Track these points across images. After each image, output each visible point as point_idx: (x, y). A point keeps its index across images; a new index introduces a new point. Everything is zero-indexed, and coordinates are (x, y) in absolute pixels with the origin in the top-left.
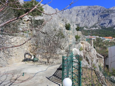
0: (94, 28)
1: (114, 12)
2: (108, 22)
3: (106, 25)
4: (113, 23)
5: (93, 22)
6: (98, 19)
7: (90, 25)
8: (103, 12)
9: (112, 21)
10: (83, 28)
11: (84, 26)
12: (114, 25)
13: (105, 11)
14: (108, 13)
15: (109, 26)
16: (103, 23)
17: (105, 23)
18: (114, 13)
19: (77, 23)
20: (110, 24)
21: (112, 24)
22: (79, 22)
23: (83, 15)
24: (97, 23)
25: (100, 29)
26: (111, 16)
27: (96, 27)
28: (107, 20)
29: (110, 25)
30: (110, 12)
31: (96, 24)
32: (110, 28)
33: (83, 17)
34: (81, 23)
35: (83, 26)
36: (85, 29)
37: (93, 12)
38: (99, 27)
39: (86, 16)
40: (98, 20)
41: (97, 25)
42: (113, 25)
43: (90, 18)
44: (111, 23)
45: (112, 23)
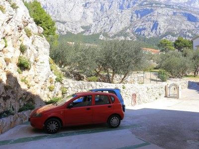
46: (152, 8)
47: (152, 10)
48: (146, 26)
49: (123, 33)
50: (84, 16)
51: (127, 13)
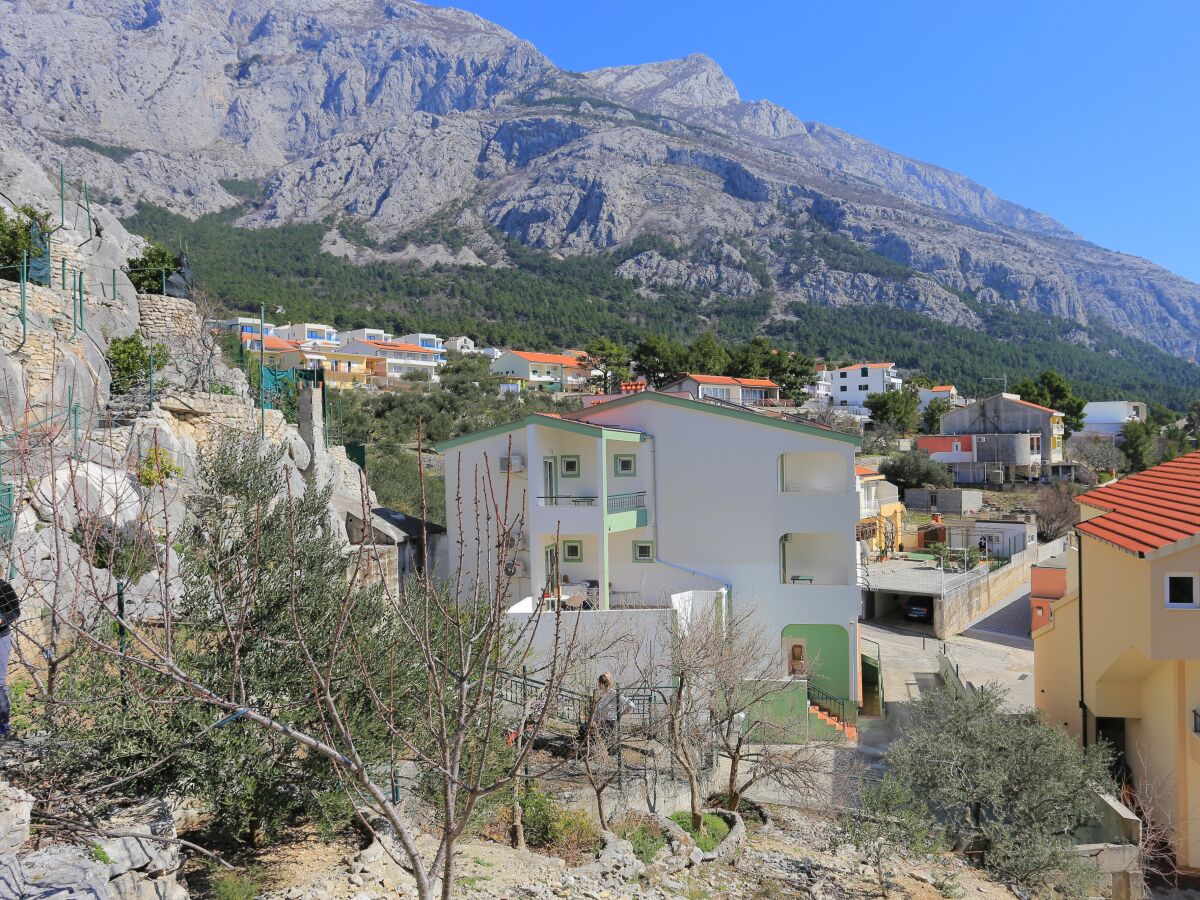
0: (438, 254)
1: (620, 115)
2: (574, 208)
3: (551, 236)
4: (611, 218)
5: (423, 182)
6: (483, 157)
7: (396, 215)
8: (526, 99)
9: (601, 197)
10: (315, 232)
11: (330, 219)
12: (618, 235)
13: (546, 94)
14: (576, 113)
15: (580, 243)
16: (528, 206)
17: (543, 216)
18: (619, 123)
19: (235, 169)
20: (585, 229)
21: (603, 226)
22: (267, 154)
23: (320, 80)
24: (469, 204)
25: (500, 265)
26: (594, 152)
27: (454, 241)
28: (566, 188)
29: (586, 236)
30: (585, 107)
31: (456, 208)
32: (583, 262)
33: (314, 109)
34: (292, 174)
35: (315, 212)
36: (336, 246)
37: (431, 80)
38: (487, 241)
39: (347, 104)
40: (480, 173)
41: (467, 217)
42: (611, 241)
43: (398, 140)
44: (595, 220)
45: (605, 216)
46: (579, 121)
47: (576, 132)
48: (553, 203)
49: (440, 229)
50: (236, 124)
51: (462, 133)
